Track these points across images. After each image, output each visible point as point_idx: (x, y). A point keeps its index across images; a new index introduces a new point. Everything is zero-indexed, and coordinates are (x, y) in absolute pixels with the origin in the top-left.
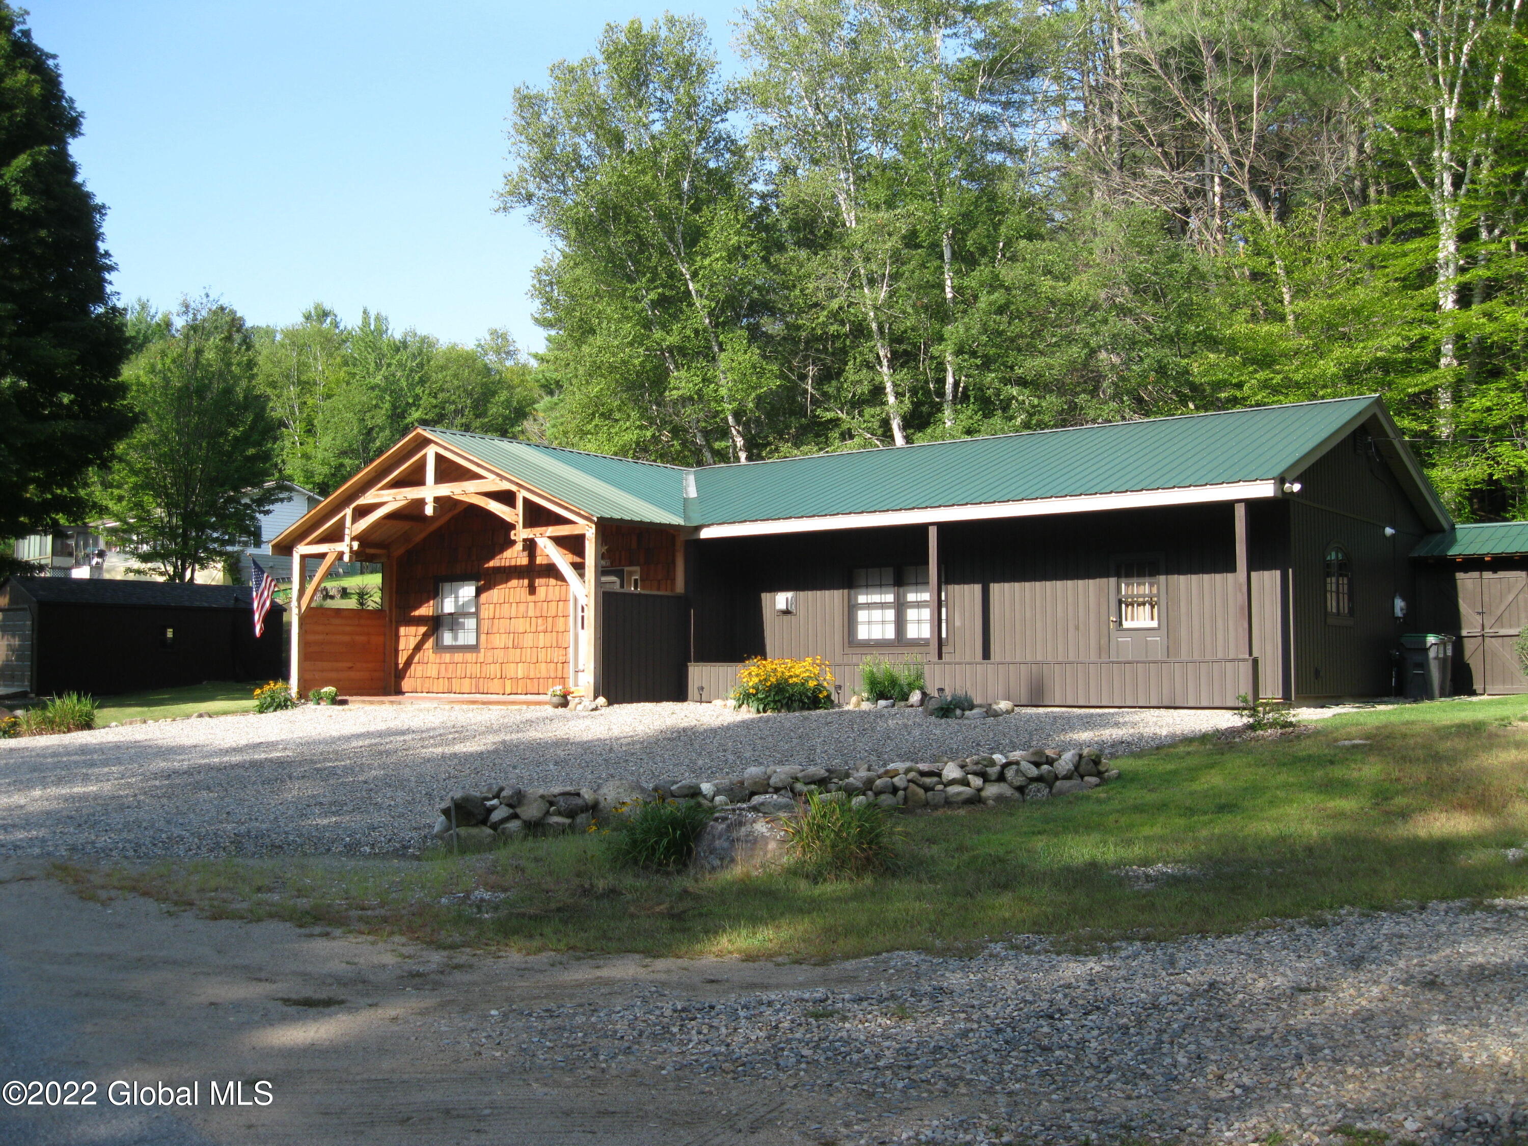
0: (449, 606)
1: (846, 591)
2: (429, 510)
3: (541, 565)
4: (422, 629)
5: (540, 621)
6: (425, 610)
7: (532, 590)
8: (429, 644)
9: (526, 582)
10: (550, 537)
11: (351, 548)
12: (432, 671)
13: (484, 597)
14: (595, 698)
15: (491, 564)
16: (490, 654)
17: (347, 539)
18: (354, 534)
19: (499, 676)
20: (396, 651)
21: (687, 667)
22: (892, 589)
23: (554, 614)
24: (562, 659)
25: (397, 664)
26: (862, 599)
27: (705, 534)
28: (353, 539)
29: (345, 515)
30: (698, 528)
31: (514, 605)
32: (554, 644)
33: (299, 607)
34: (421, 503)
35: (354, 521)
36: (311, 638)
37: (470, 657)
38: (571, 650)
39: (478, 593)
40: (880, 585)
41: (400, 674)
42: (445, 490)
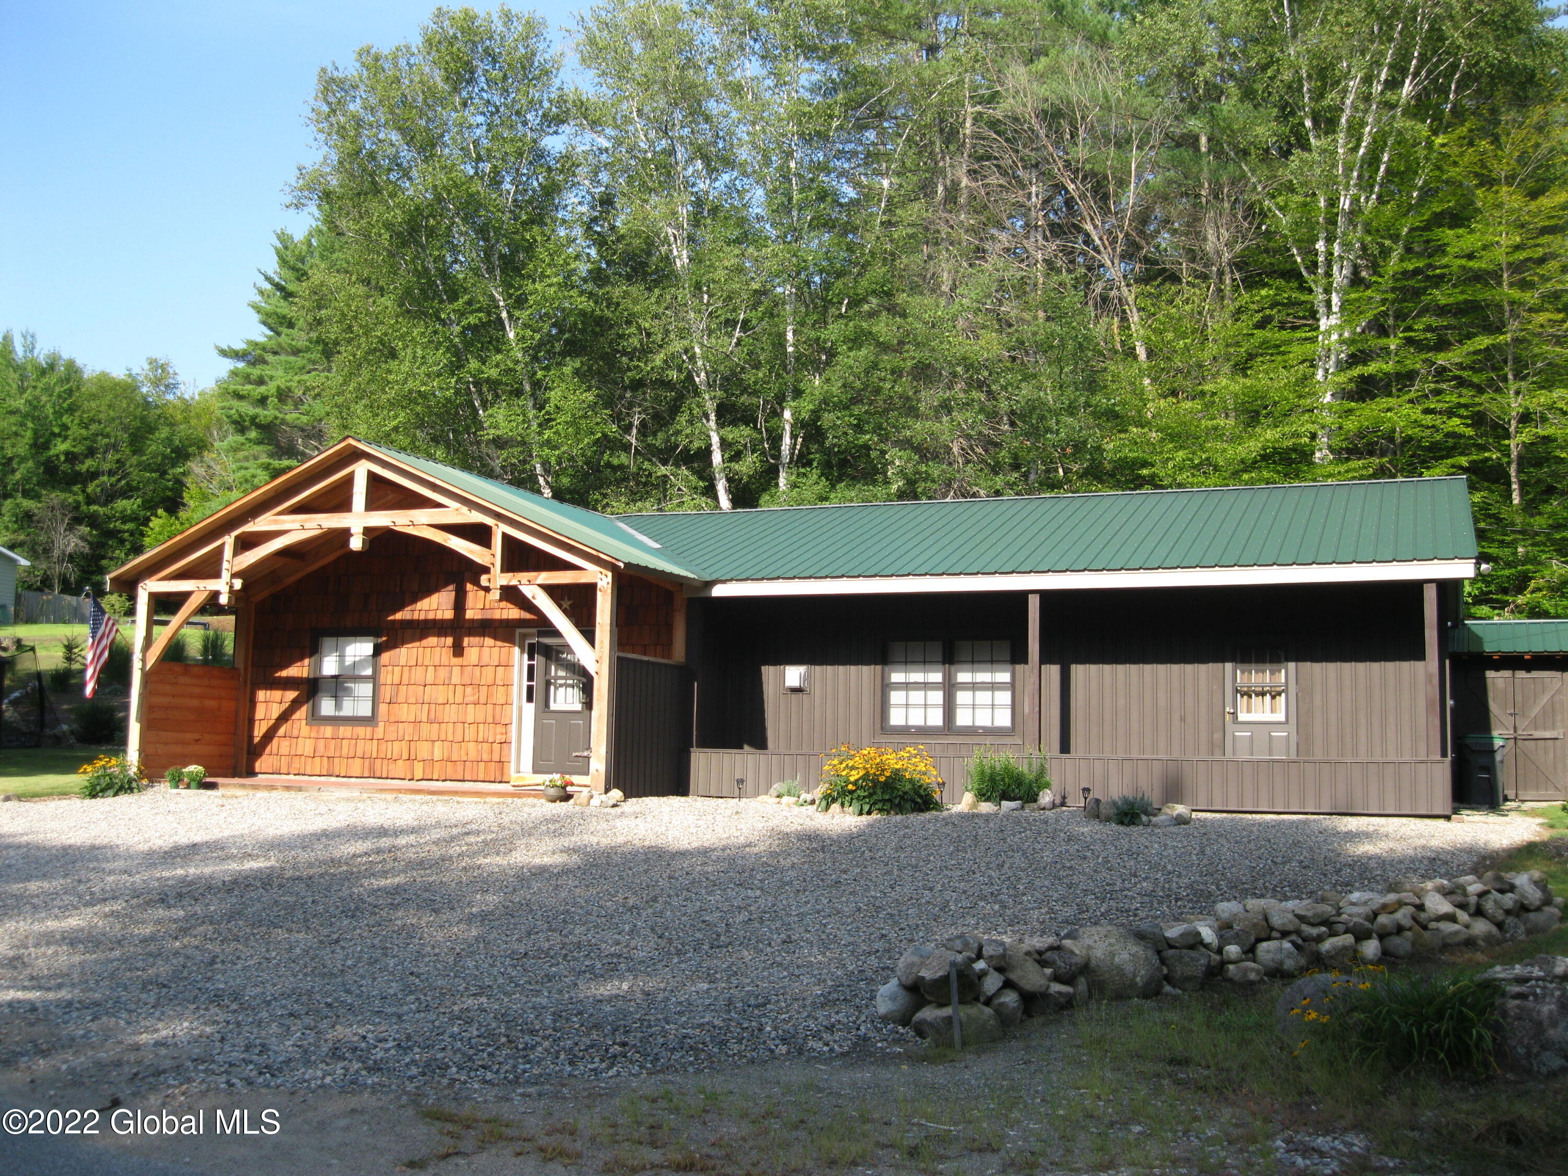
0: (330, 666)
1: (879, 667)
2: (356, 543)
3: (473, 621)
4: (291, 695)
5: (469, 690)
6: (298, 670)
7: (458, 650)
8: (302, 713)
9: (449, 641)
10: (540, 586)
11: (231, 587)
12: (306, 747)
13: (385, 657)
14: (607, 791)
15: (399, 616)
16: (393, 728)
17: (226, 575)
18: (236, 569)
19: (405, 756)
20: (251, 721)
21: (689, 753)
22: (940, 667)
23: (490, 682)
24: (499, 738)
25: (251, 737)
26: (897, 677)
27: (718, 591)
28: (234, 576)
29: (223, 544)
30: (710, 584)
31: (431, 669)
32: (490, 720)
33: (144, 660)
34: (345, 534)
35: (236, 553)
36: (156, 700)
37: (361, 731)
38: (514, 728)
39: (378, 651)
40: (925, 662)
41: (255, 751)
42: (382, 519)
